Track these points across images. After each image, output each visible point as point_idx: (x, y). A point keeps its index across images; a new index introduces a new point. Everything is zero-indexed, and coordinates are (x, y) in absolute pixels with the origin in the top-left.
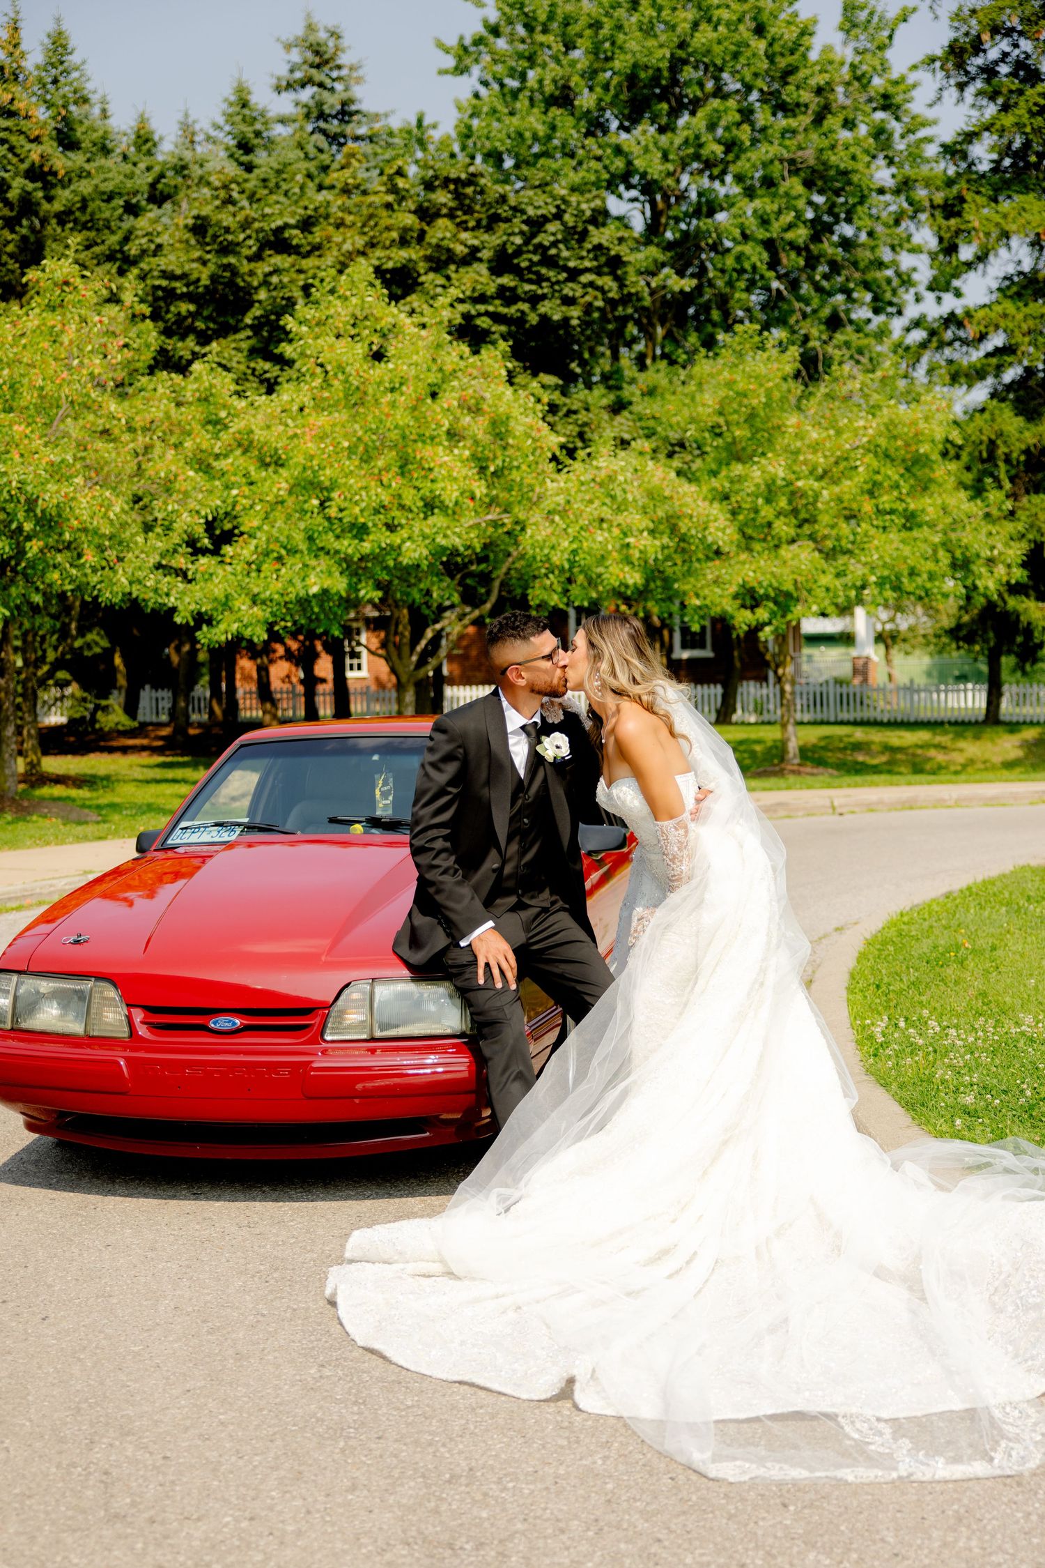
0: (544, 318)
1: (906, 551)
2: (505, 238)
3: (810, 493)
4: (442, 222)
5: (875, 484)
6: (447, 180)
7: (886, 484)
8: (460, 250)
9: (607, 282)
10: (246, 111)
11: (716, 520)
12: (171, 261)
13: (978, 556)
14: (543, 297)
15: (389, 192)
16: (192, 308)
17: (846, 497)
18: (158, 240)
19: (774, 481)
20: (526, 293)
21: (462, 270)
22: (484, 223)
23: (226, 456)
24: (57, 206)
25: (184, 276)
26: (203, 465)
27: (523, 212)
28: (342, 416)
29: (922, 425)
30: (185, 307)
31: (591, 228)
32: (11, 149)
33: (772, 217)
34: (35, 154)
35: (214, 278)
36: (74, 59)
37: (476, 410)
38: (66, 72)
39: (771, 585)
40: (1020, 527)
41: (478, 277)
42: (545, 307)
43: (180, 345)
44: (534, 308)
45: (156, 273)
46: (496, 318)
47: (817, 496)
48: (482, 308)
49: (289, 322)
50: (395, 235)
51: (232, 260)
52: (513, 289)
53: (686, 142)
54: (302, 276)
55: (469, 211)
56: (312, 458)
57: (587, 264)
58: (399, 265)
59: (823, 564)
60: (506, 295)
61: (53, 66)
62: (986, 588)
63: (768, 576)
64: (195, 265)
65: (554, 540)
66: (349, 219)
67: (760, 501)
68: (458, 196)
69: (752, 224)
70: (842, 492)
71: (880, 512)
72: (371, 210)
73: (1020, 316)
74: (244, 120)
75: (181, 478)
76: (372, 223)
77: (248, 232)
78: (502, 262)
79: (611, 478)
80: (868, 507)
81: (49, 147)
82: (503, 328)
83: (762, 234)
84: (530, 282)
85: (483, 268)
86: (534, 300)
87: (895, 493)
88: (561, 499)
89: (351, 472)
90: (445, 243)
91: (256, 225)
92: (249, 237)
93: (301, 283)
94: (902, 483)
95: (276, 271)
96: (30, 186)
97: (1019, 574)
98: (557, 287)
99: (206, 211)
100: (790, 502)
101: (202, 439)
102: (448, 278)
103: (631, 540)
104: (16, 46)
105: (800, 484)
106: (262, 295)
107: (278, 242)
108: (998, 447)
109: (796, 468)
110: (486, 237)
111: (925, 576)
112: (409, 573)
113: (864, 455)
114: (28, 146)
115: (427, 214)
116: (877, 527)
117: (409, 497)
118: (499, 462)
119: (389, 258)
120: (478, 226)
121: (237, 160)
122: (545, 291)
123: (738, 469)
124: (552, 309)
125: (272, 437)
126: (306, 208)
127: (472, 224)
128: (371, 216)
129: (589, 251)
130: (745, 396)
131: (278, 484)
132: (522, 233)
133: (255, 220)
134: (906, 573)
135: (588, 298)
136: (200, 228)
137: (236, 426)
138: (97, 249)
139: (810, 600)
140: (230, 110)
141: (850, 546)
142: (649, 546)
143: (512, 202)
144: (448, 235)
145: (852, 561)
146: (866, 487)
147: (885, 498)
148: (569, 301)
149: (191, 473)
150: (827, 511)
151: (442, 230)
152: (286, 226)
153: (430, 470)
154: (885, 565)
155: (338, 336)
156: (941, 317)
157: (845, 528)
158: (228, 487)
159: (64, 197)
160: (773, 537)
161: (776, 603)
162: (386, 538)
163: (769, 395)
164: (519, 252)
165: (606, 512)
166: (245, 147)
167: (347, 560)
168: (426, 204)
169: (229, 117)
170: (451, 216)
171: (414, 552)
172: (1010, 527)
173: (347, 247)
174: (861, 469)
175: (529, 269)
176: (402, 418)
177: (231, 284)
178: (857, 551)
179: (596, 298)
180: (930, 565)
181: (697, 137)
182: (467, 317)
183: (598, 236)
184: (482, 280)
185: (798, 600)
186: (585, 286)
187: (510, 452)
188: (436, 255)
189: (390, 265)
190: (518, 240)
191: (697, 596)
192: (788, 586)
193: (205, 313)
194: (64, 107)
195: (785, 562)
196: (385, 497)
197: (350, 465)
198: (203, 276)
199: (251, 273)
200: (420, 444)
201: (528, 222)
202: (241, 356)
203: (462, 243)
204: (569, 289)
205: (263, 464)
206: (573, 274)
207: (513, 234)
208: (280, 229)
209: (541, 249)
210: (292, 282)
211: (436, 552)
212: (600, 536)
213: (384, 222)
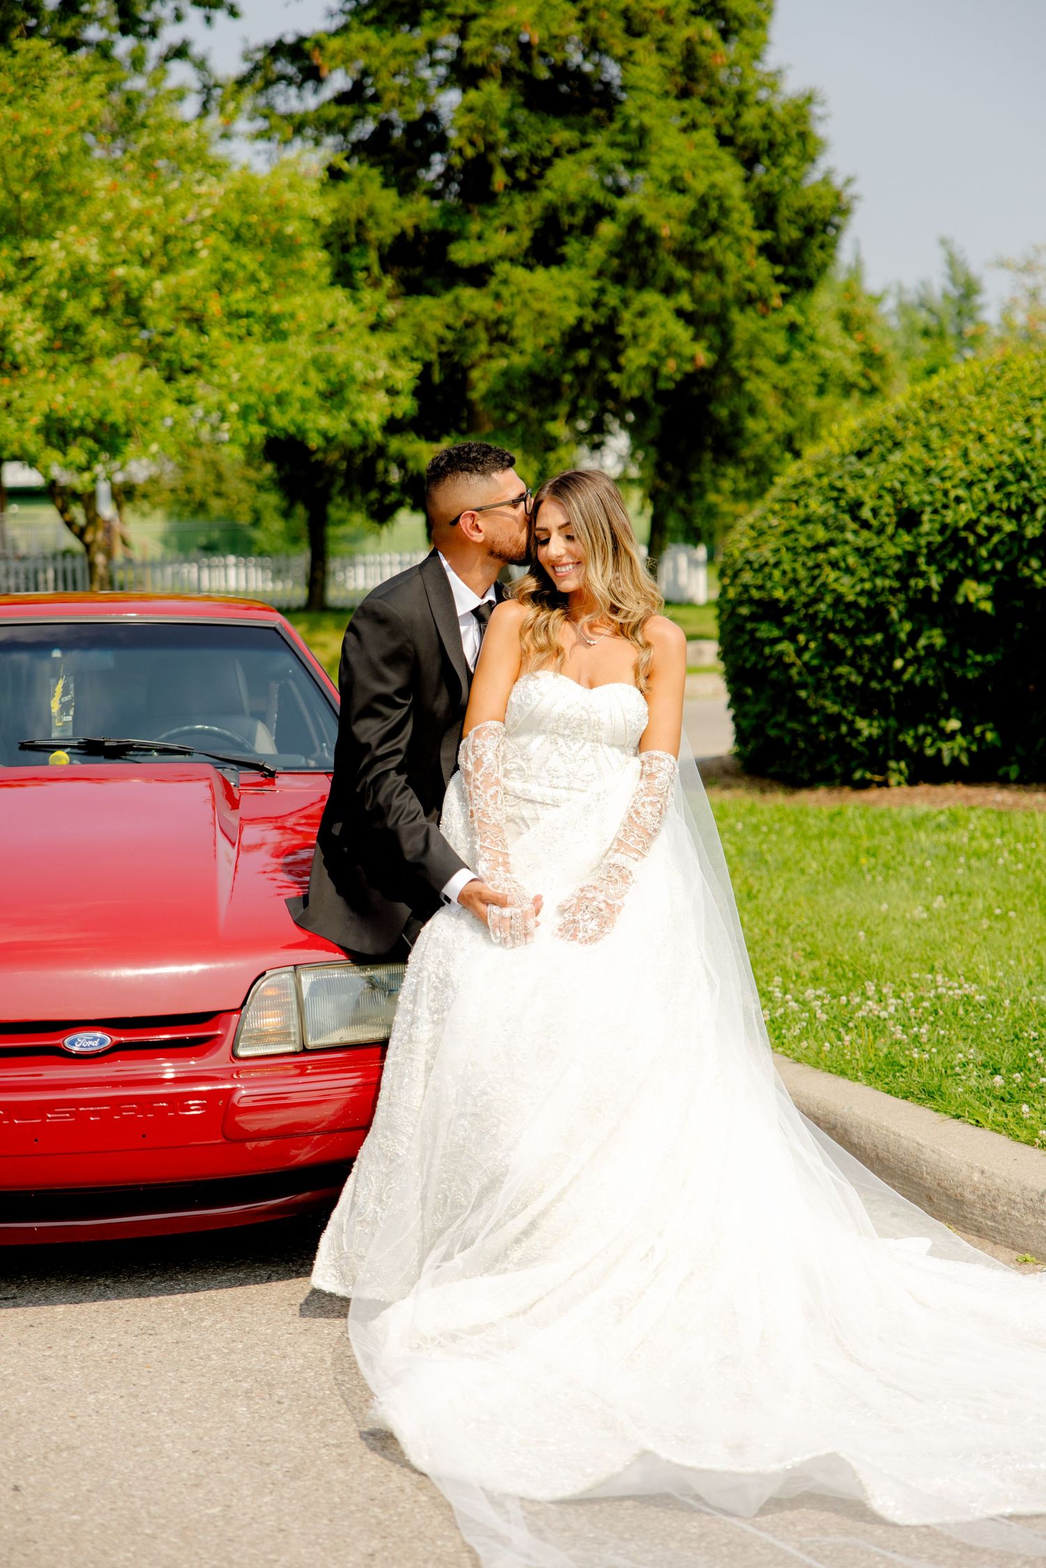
1: (279, 369)
3: (135, 285)
5: (226, 275)
7: (241, 275)
11: (21, 321)
13: (353, 379)
17: (187, 293)
19: (82, 268)
29: (288, 196)
39: (88, 414)
40: (407, 340)
47: (147, 287)
59: (160, 385)
62: (367, 422)
63: (85, 402)
67: (64, 294)
70: (178, 285)
71: (234, 315)
73: (386, 51)
80: (215, 307)
87: (253, 289)
94: (261, 275)
97: (406, 405)
105: (120, 271)
108: (367, 230)
109: (112, 249)
111: (297, 405)
113: (204, 235)
116: (230, 335)
123: (32, 248)
130: (34, 142)
134: (273, 399)
139: (147, 436)
141: (195, 362)
145: (201, 382)
146: (215, 278)
147: (239, 295)
150: (159, 312)
154: (250, 389)
156: (266, 47)
157: (186, 335)
160: (83, 348)
161: (97, 440)
172: (389, 341)
174: (204, 254)
178: (206, 368)
180: (300, 391)
185: (128, 435)
192: (117, 417)
195: (106, 382)
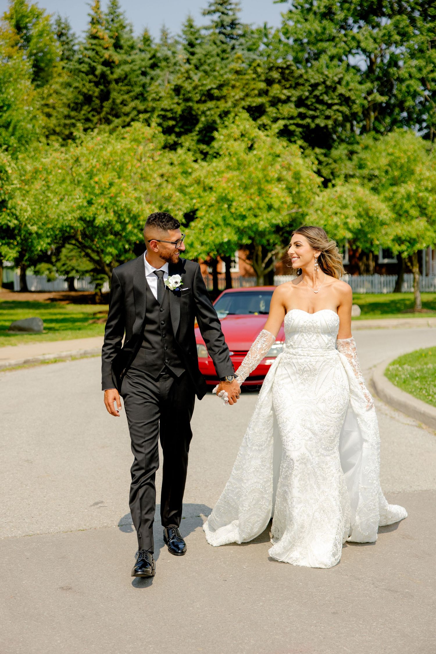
0: (318, 126)
2: (302, 93)
3: (425, 198)
4: (276, 86)
6: (278, 68)
8: (283, 97)
9: (344, 109)
10: (192, 30)
11: (384, 210)
12: (166, 104)
14: (317, 117)
15: (254, 73)
16: (174, 123)
18: (160, 95)
19: (410, 193)
20: (310, 115)
21: (284, 105)
22: (294, 85)
23: (191, 186)
24: (115, 76)
25: (171, 110)
26: (182, 189)
27: (309, 81)
28: (236, 173)
30: (171, 123)
31: (338, 86)
32: (97, 53)
33: (423, 67)
34: (106, 55)
35: (183, 111)
36: (120, 10)
37: (289, 169)
38: (118, 16)
39: (407, 236)
41: (289, 109)
42: (317, 121)
43: (169, 138)
44: (313, 121)
45: (160, 109)
46: (298, 125)
47: (428, 199)
48: (292, 122)
49: (216, 134)
50: (256, 92)
51: (190, 104)
52: (305, 114)
53: (384, 35)
54: (219, 110)
55: (287, 80)
56: (224, 189)
57: (336, 101)
58: (258, 105)
59: (429, 227)
60: (302, 116)
61: (112, 14)
63: (406, 233)
64: (176, 106)
65: (317, 221)
66: (238, 84)
67: (404, 201)
68: (282, 74)
69: (414, 71)
72: (247, 81)
74: (191, 33)
75: (174, 196)
76: (247, 86)
77: (197, 91)
78: (300, 102)
79: (341, 196)
81: (112, 50)
82: (300, 130)
83: (419, 76)
84: (312, 110)
85: (292, 105)
86: (313, 118)
88: (321, 205)
89: (240, 195)
90: (277, 95)
91: (200, 88)
92: (196, 93)
93: (219, 113)
95: (209, 109)
96: (105, 69)
98: (323, 112)
99: (179, 82)
100: (416, 202)
101: (182, 180)
102: (278, 109)
103: (348, 220)
104: (98, 9)
105: (421, 194)
106: (203, 119)
107: (209, 96)
109: (420, 188)
110: (293, 92)
112: (262, 234)
114: (104, 51)
115: (270, 82)
117: (262, 204)
118: (297, 189)
119: (254, 102)
120: (291, 87)
121: (188, 51)
122: (319, 114)
123: (395, 189)
124: (321, 122)
125: (210, 182)
126: (220, 81)
127: (288, 86)
128: (247, 84)
129: (337, 96)
130: (399, 159)
131: (212, 198)
132: (308, 90)
133: (199, 86)
135: (335, 117)
136: (177, 90)
137: (194, 175)
138: (132, 94)
139: (423, 241)
140: (186, 29)
142: (354, 223)
143: (305, 77)
144: (279, 92)
148: (328, 118)
149: (178, 194)
150: (431, 205)
151: (276, 90)
152: (212, 89)
153: (270, 194)
155: (235, 140)
158: (192, 199)
159: (118, 72)
160: (409, 216)
161: (409, 243)
162: (254, 220)
163: (409, 158)
164: (307, 98)
165: (338, 210)
166: (191, 45)
167: (238, 228)
168: (269, 78)
169: (184, 32)
170: (279, 82)
171: (263, 225)
173: (237, 97)
175: (312, 105)
176: (260, 175)
177: (190, 113)
179: (339, 116)
181: (389, 32)
182: (286, 126)
183: (341, 90)
184: (292, 110)
185: (418, 242)
186: (335, 111)
187: (301, 185)
188: (274, 100)
189: (254, 105)
190: (307, 94)
191: (378, 240)
192: (414, 236)
193: (180, 125)
194: (117, 32)
195: (413, 227)
196: (253, 204)
197: (240, 192)
198: (179, 110)
199: (198, 109)
200: (266, 184)
201: (311, 86)
202: (194, 143)
203: (284, 94)
204: (328, 112)
205: (205, 190)
206: (330, 106)
207: (305, 91)
208: (210, 90)
209: (316, 97)
210: (215, 113)
211: (272, 225)
212: (336, 219)
213: (252, 86)
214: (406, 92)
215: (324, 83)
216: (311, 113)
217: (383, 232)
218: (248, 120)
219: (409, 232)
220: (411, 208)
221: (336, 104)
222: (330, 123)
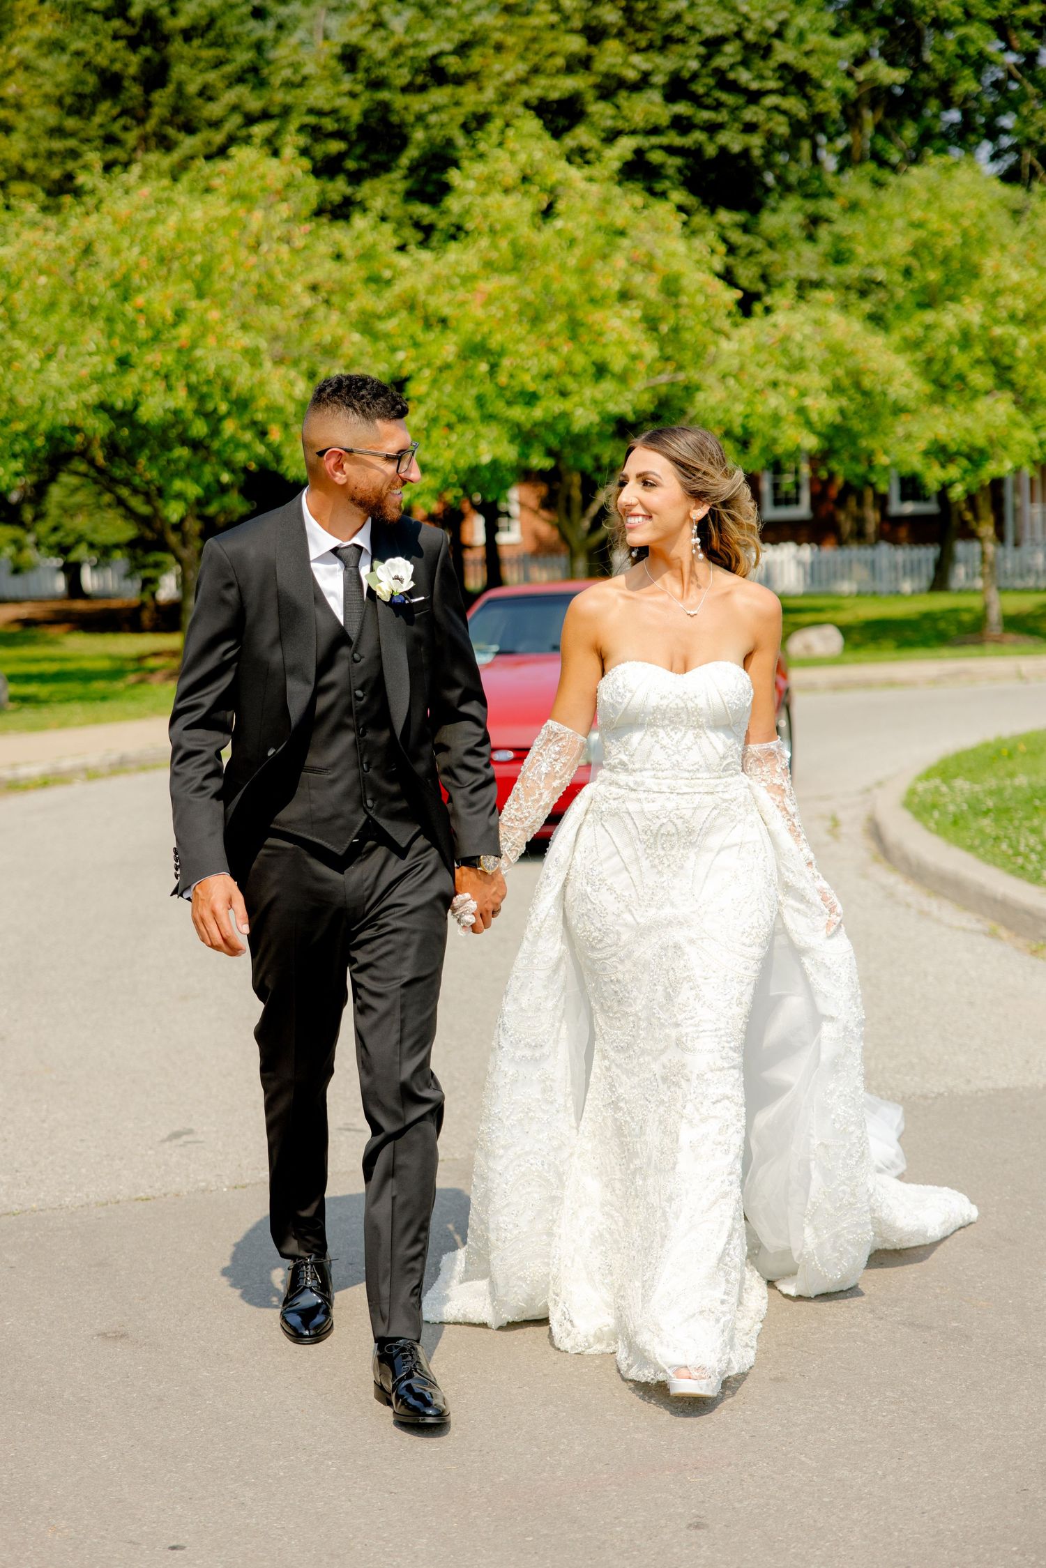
0: (723, 150)
2: (681, 63)
3: (1008, 340)
4: (613, 46)
8: (631, 75)
9: (793, 104)
11: (900, 377)
12: (319, 95)
14: (722, 126)
15: (553, 11)
16: (342, 146)
18: (304, 71)
19: (969, 328)
20: (705, 122)
21: (634, 96)
22: (659, 43)
23: (390, 316)
24: (182, 21)
25: (333, 112)
26: (366, 325)
27: (700, 31)
28: (510, 280)
30: (336, 146)
31: (777, 43)
35: (366, 114)
37: (649, 267)
39: (964, 441)
41: (648, 107)
42: (723, 138)
43: (330, 186)
44: (711, 138)
45: (304, 109)
46: (670, 150)
47: (1015, 343)
48: (655, 140)
49: (454, 176)
50: (560, 61)
51: (384, 95)
52: (688, 118)
54: (462, 111)
55: (641, 28)
56: (479, 324)
57: (772, 84)
58: (567, 94)
59: (1020, 417)
60: (681, 125)
63: (962, 432)
64: (345, 100)
65: (726, 404)
66: (510, 40)
67: (955, 349)
68: (628, 12)
72: (535, 33)
75: (346, 344)
76: (536, 46)
77: (402, 59)
78: (677, 88)
79: (786, 339)
82: (677, 161)
83: (990, 13)
84: (707, 108)
85: (656, 96)
86: (712, 129)
88: (735, 362)
89: (522, 339)
90: (616, 70)
91: (411, 52)
92: (400, 66)
93: (461, 119)
95: (435, 109)
98: (736, 113)
99: (354, 36)
100: (987, 351)
101: (366, 300)
102: (618, 107)
103: (808, 402)
105: (998, 331)
106: (419, 135)
107: (436, 74)
109: (994, 313)
110: (658, 59)
112: (579, 441)
115: (595, 34)
117: (580, 361)
118: (671, 321)
119: (553, 87)
122: (726, 118)
123: (929, 316)
124: (733, 140)
125: (440, 303)
126: (462, 32)
127: (643, 44)
128: (534, 40)
130: (940, 236)
131: (447, 348)
132: (698, 56)
133: (407, 47)
135: (769, 126)
136: (350, 57)
137: (400, 287)
138: (228, 69)
139: (1005, 455)
142: (824, 407)
144: (620, 60)
148: (750, 128)
149: (356, 337)
150: (1026, 360)
151: (612, 56)
152: (441, 54)
153: (600, 334)
155: (507, 191)
158: (394, 350)
159: (190, 11)
160: (967, 391)
161: (968, 459)
162: (558, 406)
163: (965, 234)
164: (695, 76)
165: (781, 375)
167: (518, 425)
168: (594, 23)
170: (621, 34)
171: (583, 418)
173: (509, 76)
175: (707, 94)
176: (573, 284)
177: (384, 120)
179: (779, 124)
182: (639, 152)
183: (784, 53)
184: (656, 110)
185: (992, 457)
186: (768, 110)
187: (683, 311)
188: (608, 82)
189: (554, 95)
190: (694, 65)
191: (886, 452)
192: (981, 442)
193: (358, 150)
195: (978, 418)
196: (554, 362)
197: (520, 330)
198: (354, 111)
199: (406, 108)
200: (589, 307)
201: (706, 43)
202: (395, 200)
203: (634, 67)
204: (750, 114)
205: (428, 325)
206: (754, 97)
207: (687, 58)
208: (434, 58)
209: (719, 74)
210: (452, 119)
211: (607, 418)
212: (774, 401)
213: (549, 46)
214: (958, 56)
215: (739, 34)
216: (706, 115)
217: (900, 431)
218: (539, 138)
219: (968, 430)
220: (972, 367)
221: (771, 92)
222: (756, 142)
